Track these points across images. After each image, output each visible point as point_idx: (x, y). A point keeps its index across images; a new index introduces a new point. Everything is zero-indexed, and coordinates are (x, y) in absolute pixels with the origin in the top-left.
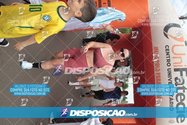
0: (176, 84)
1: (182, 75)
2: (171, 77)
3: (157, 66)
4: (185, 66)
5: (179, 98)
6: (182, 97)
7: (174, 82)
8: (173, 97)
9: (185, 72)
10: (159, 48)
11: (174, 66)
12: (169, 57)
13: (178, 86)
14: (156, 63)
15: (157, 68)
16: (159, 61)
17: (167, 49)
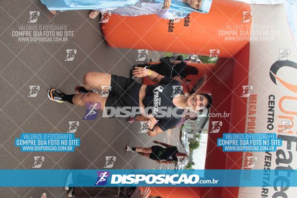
0: (276, 160)
1: (289, 147)
3: (250, 125)
9: (296, 143)
10: (258, 98)
11: (279, 131)
12: (273, 115)
13: (281, 165)
14: (250, 120)
15: (250, 130)
16: (254, 118)
17: (270, 100)
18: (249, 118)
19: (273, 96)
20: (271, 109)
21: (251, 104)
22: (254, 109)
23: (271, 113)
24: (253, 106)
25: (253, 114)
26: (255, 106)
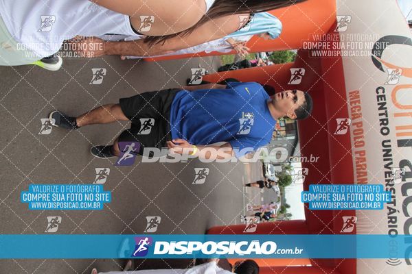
2: (391, 159)
3: (357, 134)
10: (361, 94)
12: (386, 114)
13: (408, 180)
14: (355, 127)
15: (357, 140)
16: (361, 123)
17: (379, 94)
18: (354, 124)
19: (382, 88)
21: (353, 105)
22: (359, 110)
24: (357, 107)
25: (357, 117)
26: (360, 107)
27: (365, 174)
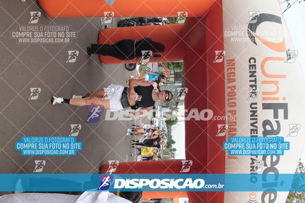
0: (263, 132)
1: (276, 116)
2: (257, 119)
3: (231, 96)
4: (284, 99)
5: (268, 159)
6: (275, 158)
7: (261, 130)
8: (257, 157)
9: (283, 110)
10: (236, 62)
11: (264, 99)
12: (255, 81)
14: (229, 90)
15: (230, 101)
16: (235, 87)
17: (251, 64)
18: (229, 87)
19: (254, 59)
20: (253, 74)
21: (229, 71)
22: (234, 76)
23: (253, 79)
24: (231, 73)
25: (232, 82)
26: (234, 73)
27: (235, 130)
